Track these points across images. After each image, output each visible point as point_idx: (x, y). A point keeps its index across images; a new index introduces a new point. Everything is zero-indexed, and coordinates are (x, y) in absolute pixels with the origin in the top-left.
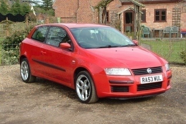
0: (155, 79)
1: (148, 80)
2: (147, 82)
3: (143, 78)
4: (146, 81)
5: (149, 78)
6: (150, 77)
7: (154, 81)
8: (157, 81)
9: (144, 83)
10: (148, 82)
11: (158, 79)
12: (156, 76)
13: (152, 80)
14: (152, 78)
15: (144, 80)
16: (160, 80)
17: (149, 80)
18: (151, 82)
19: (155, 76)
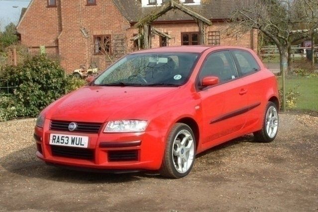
0: (73, 141)
1: (60, 141)
2: (58, 144)
3: (54, 136)
4: (57, 141)
5: (63, 138)
6: (65, 136)
7: (70, 145)
8: (75, 145)
9: (54, 144)
10: (60, 144)
11: (77, 143)
12: (76, 136)
13: (67, 142)
14: (67, 139)
15: (55, 139)
16: (81, 145)
17: (62, 141)
18: (64, 145)
19: (73, 136)
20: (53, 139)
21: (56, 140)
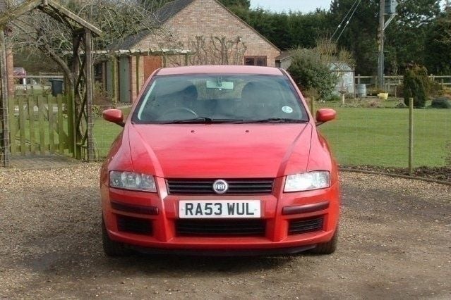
0: (231, 210)
1: (204, 211)
2: (199, 216)
3: (187, 204)
4: (197, 212)
5: (208, 206)
6: (214, 202)
7: (225, 214)
8: (236, 216)
9: (189, 216)
10: (204, 216)
11: (241, 211)
12: (236, 202)
13: (218, 211)
14: (218, 206)
15: (190, 209)
16: (248, 213)
17: (208, 211)
18: (213, 216)
19: (231, 202)
20: (187, 209)
21: (194, 211)
